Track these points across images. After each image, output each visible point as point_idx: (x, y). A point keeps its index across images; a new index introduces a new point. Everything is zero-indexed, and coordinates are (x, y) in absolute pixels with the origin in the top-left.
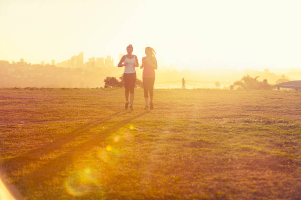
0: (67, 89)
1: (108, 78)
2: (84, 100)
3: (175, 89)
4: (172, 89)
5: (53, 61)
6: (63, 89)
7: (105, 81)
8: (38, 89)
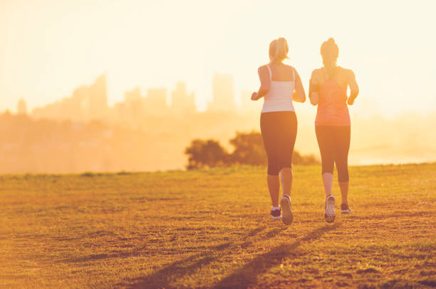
0: (100, 175)
1: (196, 142)
2: (169, 202)
3: (409, 165)
4: (399, 166)
5: (22, 104)
6: (88, 175)
7: (189, 151)
8: (16, 178)
